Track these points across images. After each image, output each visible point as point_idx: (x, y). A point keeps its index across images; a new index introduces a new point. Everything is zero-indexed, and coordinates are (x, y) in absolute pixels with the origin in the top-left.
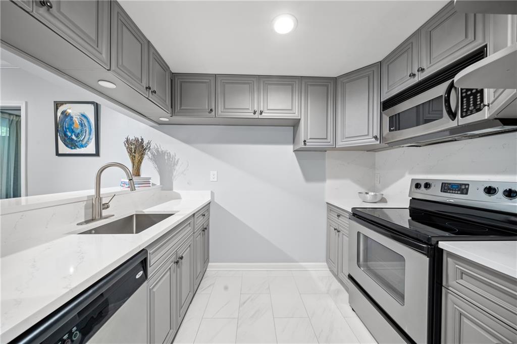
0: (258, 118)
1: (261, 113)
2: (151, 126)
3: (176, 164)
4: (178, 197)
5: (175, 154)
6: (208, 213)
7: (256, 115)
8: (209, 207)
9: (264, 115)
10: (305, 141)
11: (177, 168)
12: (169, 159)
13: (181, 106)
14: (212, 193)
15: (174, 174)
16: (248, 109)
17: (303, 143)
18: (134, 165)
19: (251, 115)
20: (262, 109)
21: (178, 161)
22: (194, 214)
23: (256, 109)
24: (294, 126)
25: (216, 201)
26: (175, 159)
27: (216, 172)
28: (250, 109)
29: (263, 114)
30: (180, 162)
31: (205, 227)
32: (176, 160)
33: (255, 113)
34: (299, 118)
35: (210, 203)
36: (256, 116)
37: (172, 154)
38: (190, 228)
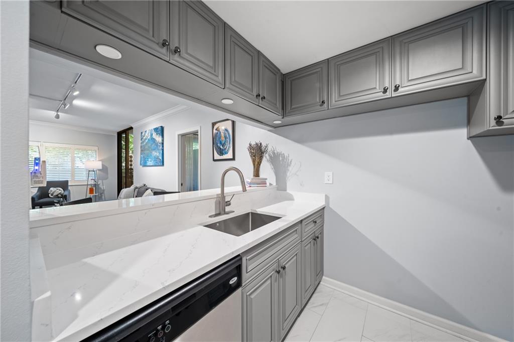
0: (392, 97)
1: (397, 88)
2: (269, 131)
3: (289, 165)
4: (291, 198)
5: (289, 155)
6: (321, 219)
7: (387, 93)
8: (324, 212)
9: (402, 91)
10: (500, 117)
11: (290, 168)
12: (283, 160)
13: (291, 106)
14: (327, 198)
15: (288, 174)
16: (375, 88)
17: (493, 122)
18: (254, 167)
19: (381, 96)
20: (398, 83)
21: (291, 161)
22: (301, 221)
23: (387, 85)
24: (468, 96)
25: (331, 206)
26: (288, 159)
27: (330, 174)
28: (378, 88)
29: (400, 90)
30: (293, 163)
31: (317, 235)
32: (290, 161)
33: (385, 91)
34: (484, 77)
35: (324, 208)
36: (388, 95)
37: (286, 155)
38: (296, 236)
